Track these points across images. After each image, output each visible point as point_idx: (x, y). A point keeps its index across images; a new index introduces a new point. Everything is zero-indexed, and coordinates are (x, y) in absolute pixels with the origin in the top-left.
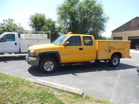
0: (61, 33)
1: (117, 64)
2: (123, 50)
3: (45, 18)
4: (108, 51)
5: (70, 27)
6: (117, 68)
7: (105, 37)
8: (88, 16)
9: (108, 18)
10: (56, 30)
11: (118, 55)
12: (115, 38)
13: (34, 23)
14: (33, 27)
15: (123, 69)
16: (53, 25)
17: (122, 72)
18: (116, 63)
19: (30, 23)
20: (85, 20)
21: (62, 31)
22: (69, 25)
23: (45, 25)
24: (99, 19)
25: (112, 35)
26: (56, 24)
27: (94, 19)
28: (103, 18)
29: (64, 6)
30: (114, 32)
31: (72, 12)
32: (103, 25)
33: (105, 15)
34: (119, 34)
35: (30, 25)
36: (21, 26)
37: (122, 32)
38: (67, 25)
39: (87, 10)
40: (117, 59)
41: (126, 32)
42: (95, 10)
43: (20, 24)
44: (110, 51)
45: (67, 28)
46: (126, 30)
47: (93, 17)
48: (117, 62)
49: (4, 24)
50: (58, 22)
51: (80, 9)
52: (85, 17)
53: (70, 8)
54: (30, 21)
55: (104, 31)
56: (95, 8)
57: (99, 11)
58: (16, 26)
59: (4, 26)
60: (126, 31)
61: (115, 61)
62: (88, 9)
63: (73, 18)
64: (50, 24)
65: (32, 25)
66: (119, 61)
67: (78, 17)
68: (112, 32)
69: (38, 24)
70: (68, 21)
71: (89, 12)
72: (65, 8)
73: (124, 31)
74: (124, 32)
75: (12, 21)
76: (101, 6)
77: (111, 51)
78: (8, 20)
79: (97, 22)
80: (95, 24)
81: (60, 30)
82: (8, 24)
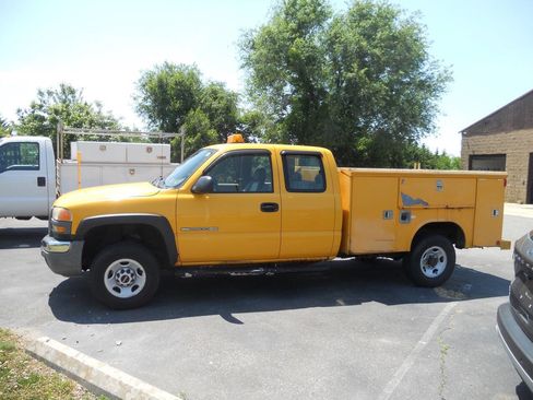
0: (257, 139)
1: (439, 273)
2: (471, 212)
3: (198, 82)
4: (397, 215)
5: (293, 113)
6: (440, 291)
7: (440, 154)
8: (362, 71)
9: (447, 79)
10: (241, 127)
11: (448, 234)
12: (474, 160)
13: (155, 101)
14: (150, 117)
15: (469, 296)
16: (229, 108)
17: (453, 312)
18: (435, 271)
19: (140, 100)
20: (353, 86)
21: (263, 131)
22: (288, 107)
23: (198, 109)
24: (409, 84)
25: (465, 145)
26: (240, 105)
27: (390, 84)
28: (423, 78)
29: (269, 33)
30: (470, 132)
31: (296, 56)
32: (423, 107)
33: (434, 64)
34: (489, 144)
35: (142, 109)
36: (105, 113)
37: (503, 134)
38: (285, 109)
39: (361, 48)
40: (441, 253)
41: (521, 132)
42: (392, 47)
43: (99, 105)
44: (404, 217)
45: (281, 121)
46: (519, 124)
47: (385, 76)
48: (441, 267)
49: (41, 107)
50: (251, 95)
51: (331, 42)
52: (350, 75)
53: (292, 40)
54: (141, 95)
55: (428, 130)
56: (394, 38)
57: (409, 49)
58: (88, 113)
59: (42, 114)
60: (521, 128)
61: (432, 262)
62: (364, 43)
63: (303, 82)
64: (215, 105)
65: (147, 108)
66: (451, 257)
67: (324, 77)
68: (463, 135)
69: (169, 103)
70: (288, 89)
71: (366, 55)
72: (270, 39)
73: (510, 131)
74: (514, 134)
75: (72, 92)
76: (416, 31)
77: (412, 217)
78: (59, 90)
79: (399, 93)
80: (391, 103)
81: (254, 125)
82: (60, 106)
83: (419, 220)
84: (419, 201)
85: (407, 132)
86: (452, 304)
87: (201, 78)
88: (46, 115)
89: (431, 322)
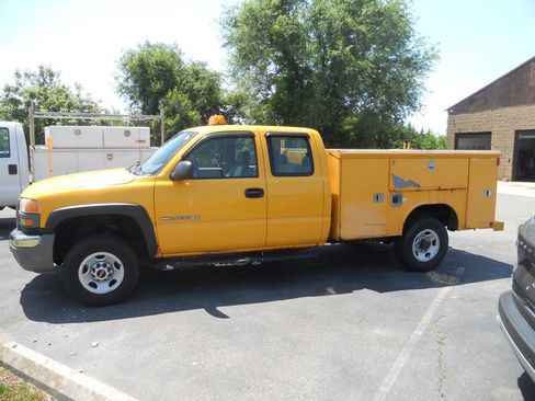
0: (241, 120)
1: (432, 256)
2: (463, 193)
3: (179, 62)
4: (388, 198)
5: (277, 93)
6: (433, 275)
7: (425, 132)
8: (348, 49)
9: (434, 57)
10: (225, 108)
11: (441, 217)
12: (460, 138)
13: (136, 81)
14: (132, 98)
15: (463, 280)
16: (212, 90)
18: (428, 255)
19: (121, 80)
20: (338, 64)
21: (248, 112)
22: (273, 87)
23: (175, 90)
24: (395, 62)
25: (451, 123)
26: (223, 86)
27: (376, 62)
28: (409, 56)
29: (251, 10)
30: (457, 110)
31: (280, 35)
32: (409, 85)
33: (420, 41)
34: (475, 122)
35: (123, 89)
36: (83, 96)
37: (489, 112)
38: (269, 88)
39: (346, 24)
40: (434, 236)
41: (507, 109)
42: (378, 24)
43: (79, 88)
44: (396, 200)
45: (265, 101)
46: (505, 101)
47: (371, 54)
48: (433, 250)
49: (17, 89)
50: (234, 75)
51: (316, 18)
52: (335, 53)
53: (275, 17)
54: (123, 75)
55: (414, 108)
56: (380, 14)
57: (394, 25)
58: (67, 96)
59: (18, 97)
60: (506, 105)
61: (424, 246)
62: (349, 20)
63: (287, 61)
64: (197, 85)
65: (127, 88)
66: (444, 240)
67: (309, 56)
68: (450, 113)
69: (149, 84)
70: (272, 68)
71: (351, 31)
72: (252, 17)
73: (496, 108)
74: (499, 112)
75: (52, 75)
76: (402, 7)
77: (404, 200)
78: (38, 73)
79: (385, 70)
80: (377, 81)
81: (238, 106)
82: (36, 89)
83: (410, 203)
84: (411, 183)
85: (394, 111)
86: (446, 290)
87: (183, 58)
88: (21, 99)
89: (425, 309)
